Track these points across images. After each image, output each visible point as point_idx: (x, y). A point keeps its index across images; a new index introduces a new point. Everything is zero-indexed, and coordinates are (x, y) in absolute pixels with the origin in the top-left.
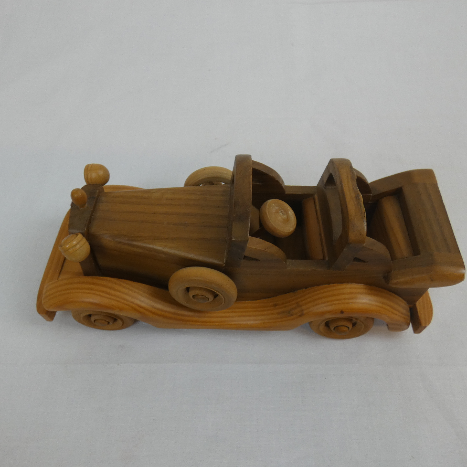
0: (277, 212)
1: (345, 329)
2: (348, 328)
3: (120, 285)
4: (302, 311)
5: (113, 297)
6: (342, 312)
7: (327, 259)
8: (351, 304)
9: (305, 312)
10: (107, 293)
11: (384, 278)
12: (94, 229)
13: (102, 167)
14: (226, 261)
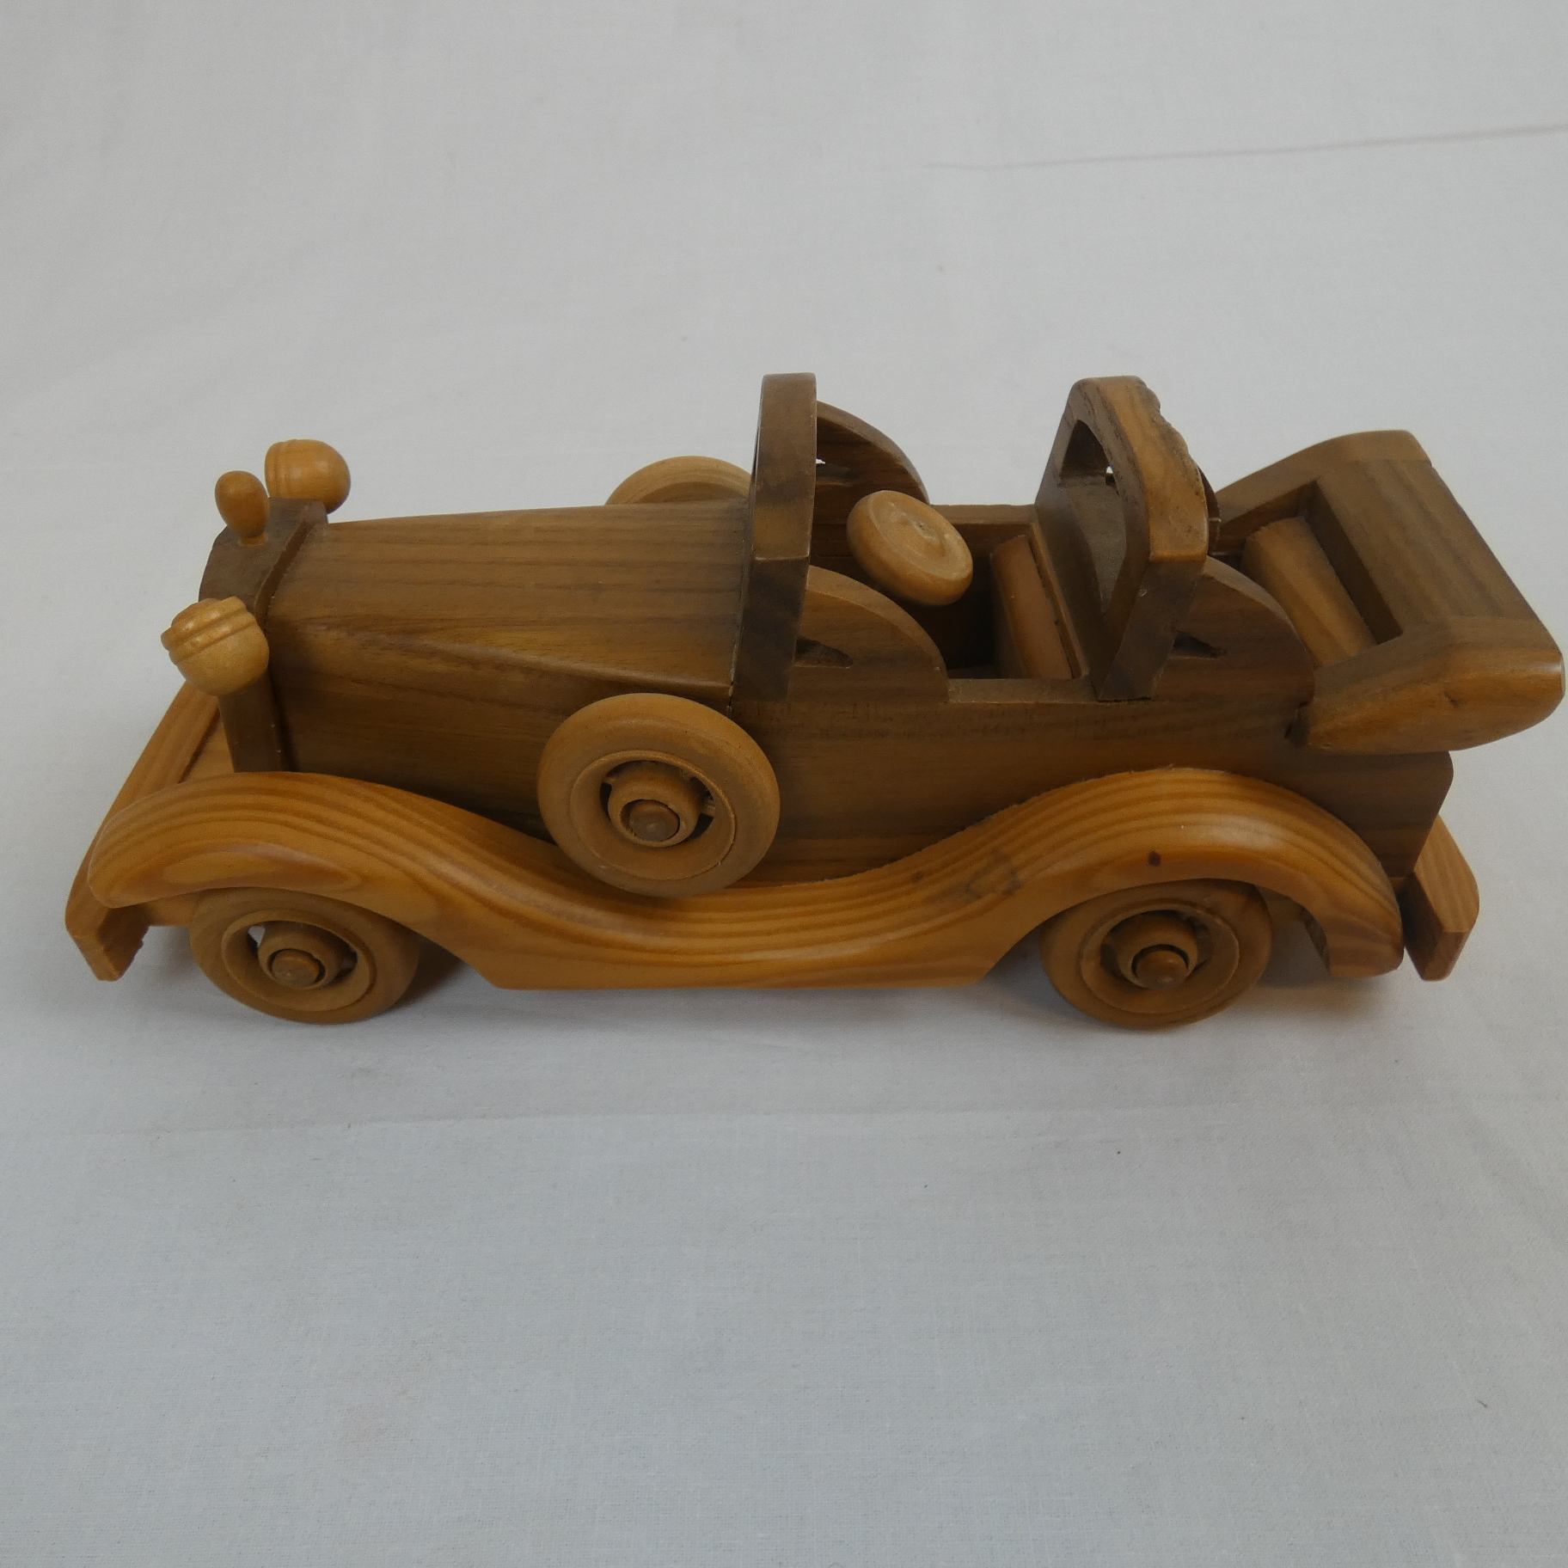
0: (905, 523)
1: (1173, 959)
2: (1183, 955)
3: (367, 799)
4: (1013, 872)
5: (340, 834)
6: (1154, 859)
7: (1085, 672)
8: (1183, 827)
9: (1022, 876)
10: (320, 820)
11: (1287, 735)
12: (286, 605)
13: (321, 450)
14: (737, 675)
